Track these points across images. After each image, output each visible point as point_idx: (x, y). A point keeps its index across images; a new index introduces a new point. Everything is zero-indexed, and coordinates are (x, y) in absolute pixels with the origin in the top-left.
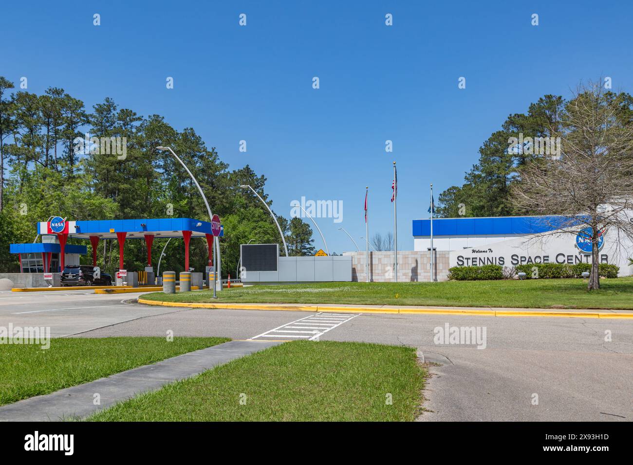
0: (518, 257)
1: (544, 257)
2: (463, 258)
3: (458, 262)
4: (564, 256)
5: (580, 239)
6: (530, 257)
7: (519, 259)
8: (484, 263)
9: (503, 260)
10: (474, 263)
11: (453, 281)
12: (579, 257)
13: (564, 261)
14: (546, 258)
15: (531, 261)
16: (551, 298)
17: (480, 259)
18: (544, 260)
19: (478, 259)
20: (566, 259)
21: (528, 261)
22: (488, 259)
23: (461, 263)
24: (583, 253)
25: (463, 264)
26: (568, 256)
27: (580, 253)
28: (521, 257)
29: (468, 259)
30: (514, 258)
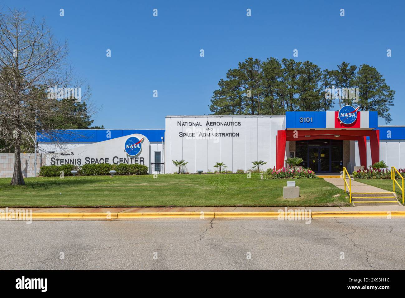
0: (89, 159)
1: (106, 159)
2: (55, 159)
3: (51, 163)
4: (118, 158)
5: (127, 145)
6: (97, 159)
7: (90, 161)
8: (68, 163)
9: (80, 161)
10: (62, 163)
12: (127, 159)
13: (118, 162)
14: (107, 159)
15: (98, 162)
17: (66, 160)
18: (106, 161)
19: (64, 160)
20: (119, 160)
21: (96, 162)
22: (71, 159)
23: (53, 163)
24: (130, 156)
25: (55, 164)
26: (120, 159)
27: (128, 156)
28: (92, 159)
29: (58, 160)
30: (87, 159)
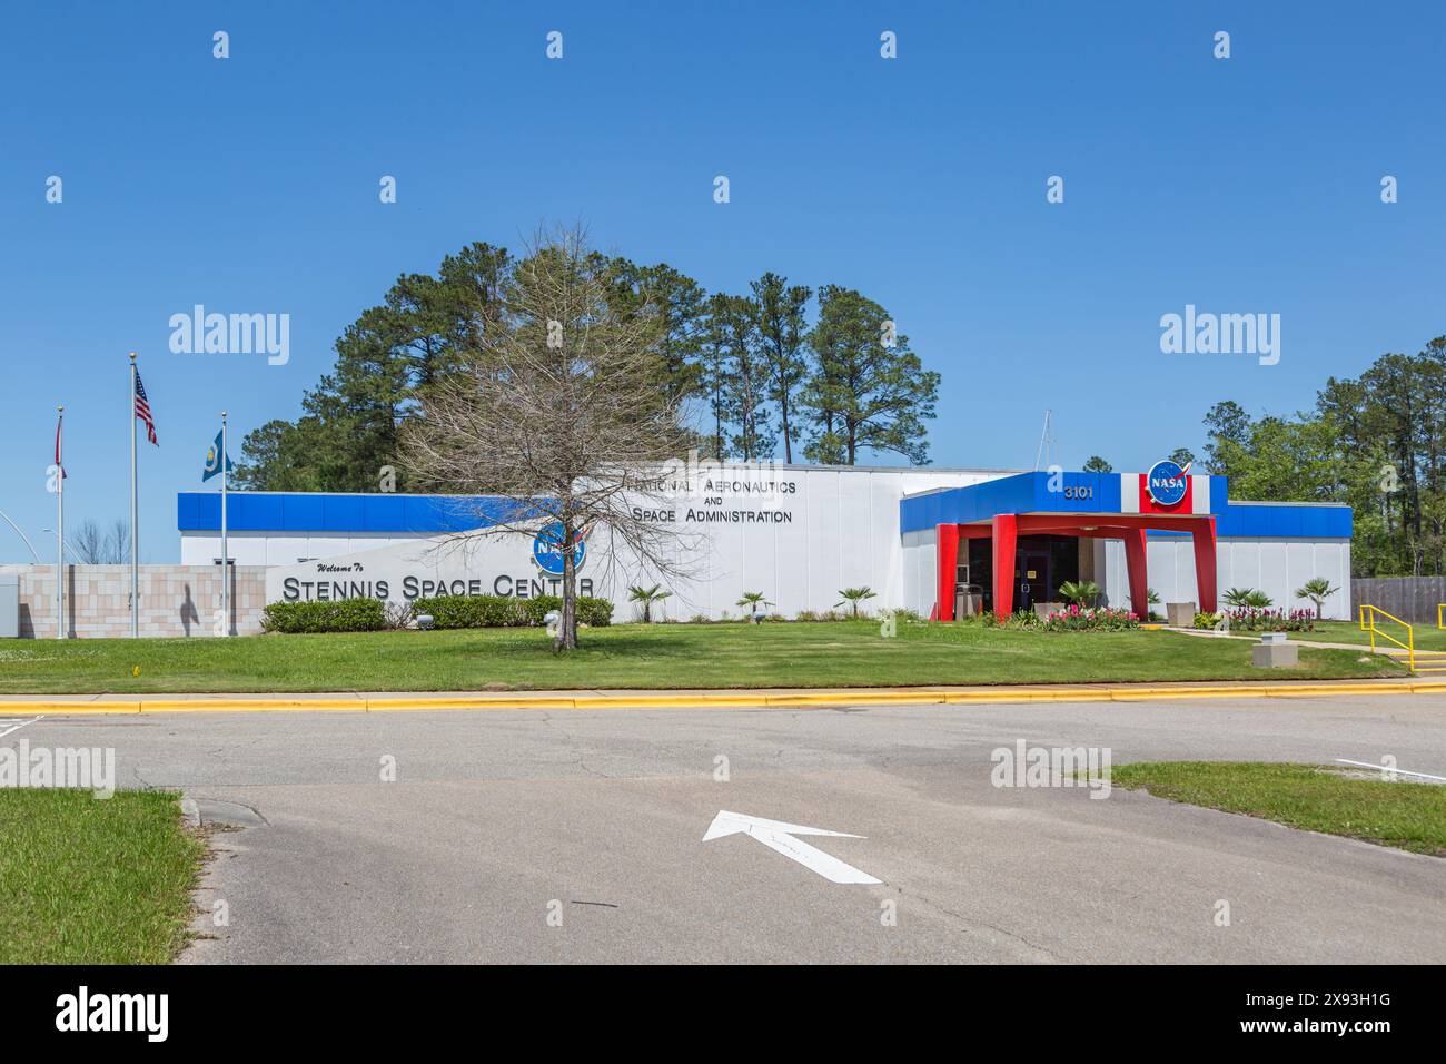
0: (417, 582)
1: (471, 582)
2: (297, 583)
3: (285, 593)
4: (510, 581)
5: (541, 545)
6: (442, 583)
7: (420, 587)
8: (344, 595)
9: (384, 587)
10: (322, 594)
11: (275, 633)
12: (539, 583)
13: (511, 590)
14: (475, 583)
15: (445, 591)
16: (483, 670)
17: (336, 585)
18: (471, 589)
19: (331, 585)
20: (514, 586)
21: (439, 591)
22: (353, 585)
23: (291, 594)
24: (548, 575)
25: (298, 596)
26: (518, 581)
27: (541, 575)
28: (424, 583)
29: (308, 585)
30: (409, 583)
